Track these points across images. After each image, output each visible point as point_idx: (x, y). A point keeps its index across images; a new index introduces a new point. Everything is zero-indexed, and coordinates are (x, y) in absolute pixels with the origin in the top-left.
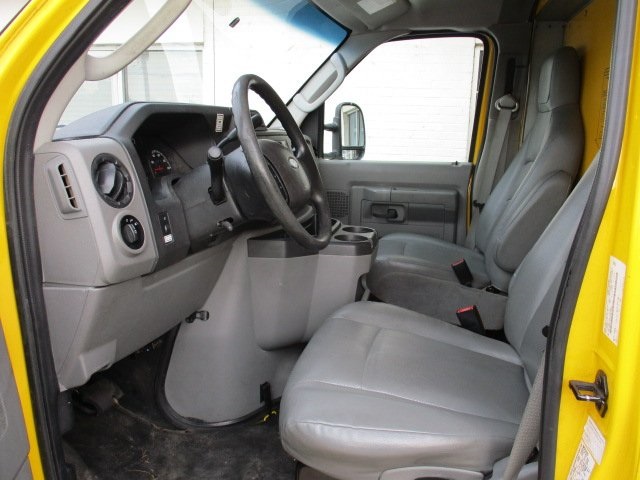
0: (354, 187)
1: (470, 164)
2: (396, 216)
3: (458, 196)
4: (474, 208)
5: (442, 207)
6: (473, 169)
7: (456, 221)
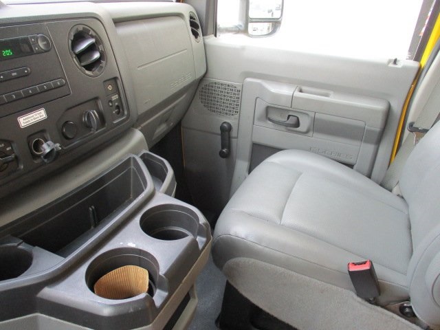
0: (249, 80)
1: (415, 64)
2: (297, 124)
3: (388, 113)
4: (407, 132)
5: (361, 124)
6: (419, 73)
7: (378, 142)
